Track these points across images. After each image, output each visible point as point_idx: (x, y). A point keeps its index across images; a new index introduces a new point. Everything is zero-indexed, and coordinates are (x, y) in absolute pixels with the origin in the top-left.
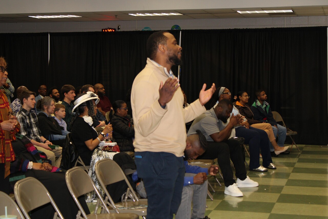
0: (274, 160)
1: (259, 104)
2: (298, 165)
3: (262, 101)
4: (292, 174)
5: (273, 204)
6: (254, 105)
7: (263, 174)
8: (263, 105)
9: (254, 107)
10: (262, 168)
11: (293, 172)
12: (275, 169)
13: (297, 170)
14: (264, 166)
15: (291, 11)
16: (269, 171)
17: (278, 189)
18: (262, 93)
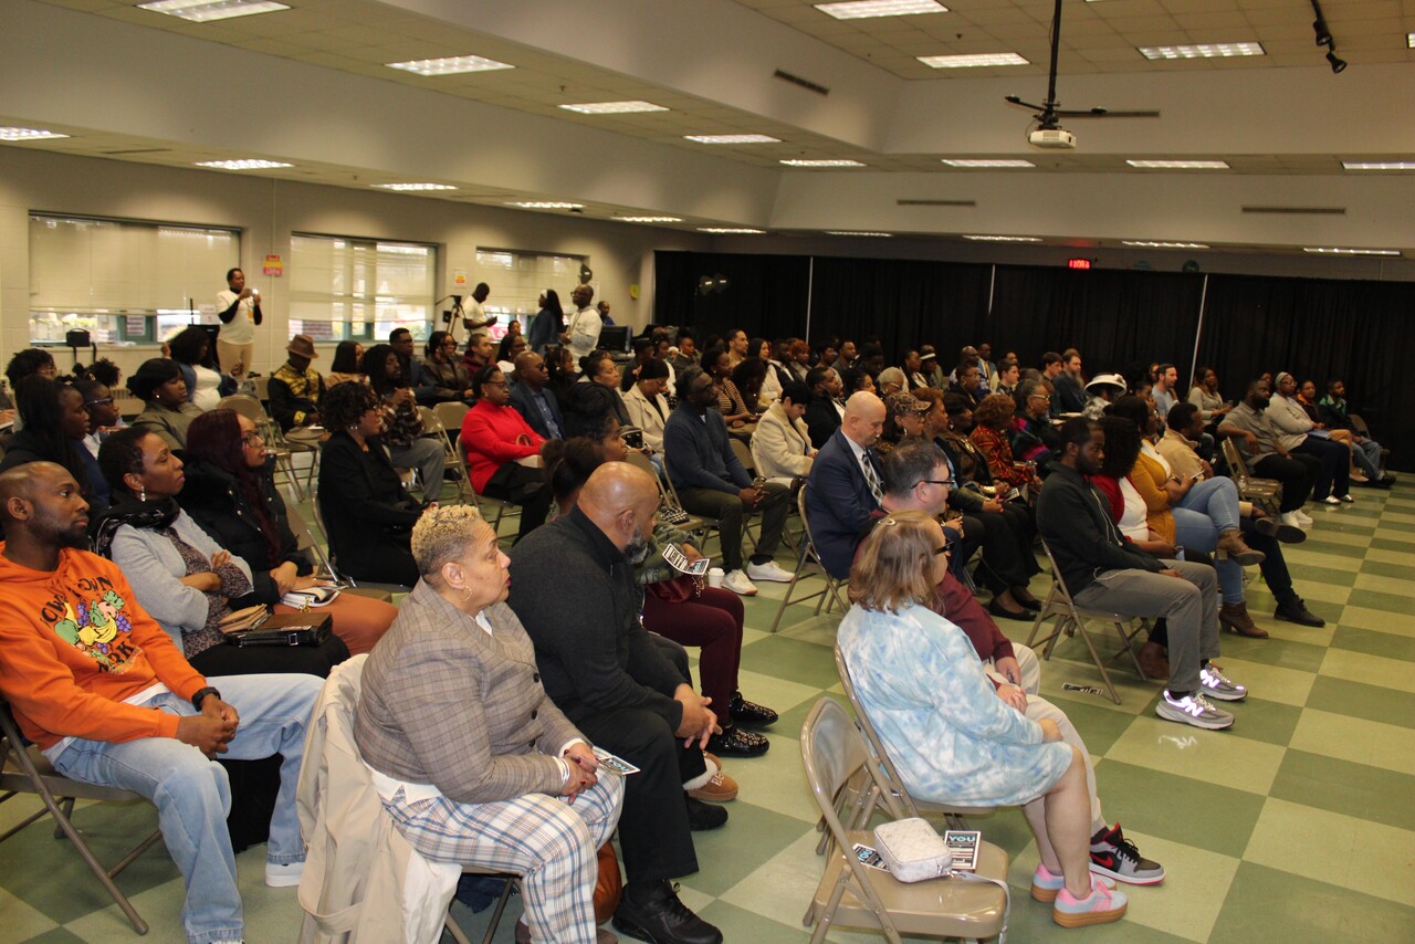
0: (1351, 490)
1: (1331, 401)
2: (1391, 501)
3: (1336, 397)
4: (1384, 513)
5: (1365, 549)
6: (1323, 402)
7: (1332, 508)
8: (1336, 403)
9: (1322, 406)
10: (1331, 499)
11: (1384, 510)
12: (1352, 502)
13: (1389, 508)
14: (1337, 497)
15: (1398, 253)
16: (1343, 504)
17: (1369, 531)
18: (1338, 384)
